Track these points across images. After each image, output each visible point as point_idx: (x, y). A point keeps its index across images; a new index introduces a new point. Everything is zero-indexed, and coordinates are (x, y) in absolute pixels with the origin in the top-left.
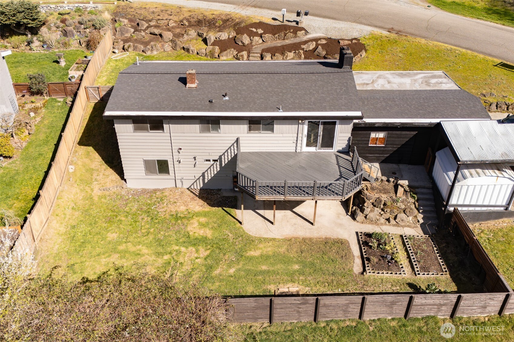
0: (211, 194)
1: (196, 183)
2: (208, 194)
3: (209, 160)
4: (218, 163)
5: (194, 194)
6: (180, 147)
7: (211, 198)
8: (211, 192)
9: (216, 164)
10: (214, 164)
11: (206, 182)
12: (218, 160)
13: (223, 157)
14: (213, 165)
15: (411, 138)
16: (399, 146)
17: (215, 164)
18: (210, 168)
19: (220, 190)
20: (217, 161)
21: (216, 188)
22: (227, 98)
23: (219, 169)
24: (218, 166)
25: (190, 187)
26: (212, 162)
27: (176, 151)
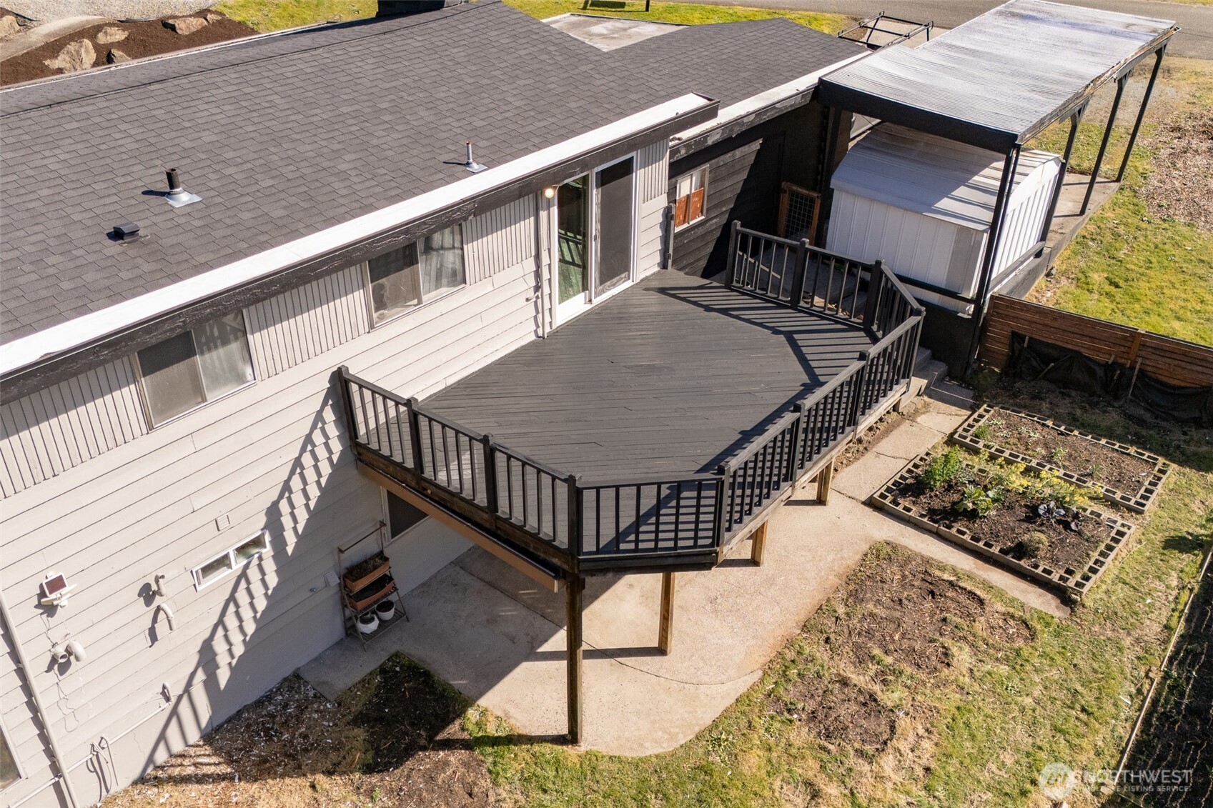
0: (285, 724)
1: (174, 722)
2: (267, 731)
3: (223, 562)
4: (267, 551)
5: (201, 780)
6: (52, 575)
7: (305, 736)
8: (272, 716)
9: (260, 558)
10: (247, 567)
11: (222, 686)
12: (267, 538)
13: (284, 506)
14: (243, 575)
15: (753, 166)
16: (732, 206)
17: (255, 561)
18: (232, 598)
19: (295, 680)
20: (257, 542)
21: (272, 682)
22: (183, 198)
23: (273, 580)
24: (270, 566)
25: (150, 760)
26: (238, 564)
27: (30, 610)
